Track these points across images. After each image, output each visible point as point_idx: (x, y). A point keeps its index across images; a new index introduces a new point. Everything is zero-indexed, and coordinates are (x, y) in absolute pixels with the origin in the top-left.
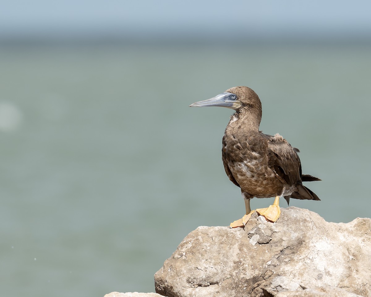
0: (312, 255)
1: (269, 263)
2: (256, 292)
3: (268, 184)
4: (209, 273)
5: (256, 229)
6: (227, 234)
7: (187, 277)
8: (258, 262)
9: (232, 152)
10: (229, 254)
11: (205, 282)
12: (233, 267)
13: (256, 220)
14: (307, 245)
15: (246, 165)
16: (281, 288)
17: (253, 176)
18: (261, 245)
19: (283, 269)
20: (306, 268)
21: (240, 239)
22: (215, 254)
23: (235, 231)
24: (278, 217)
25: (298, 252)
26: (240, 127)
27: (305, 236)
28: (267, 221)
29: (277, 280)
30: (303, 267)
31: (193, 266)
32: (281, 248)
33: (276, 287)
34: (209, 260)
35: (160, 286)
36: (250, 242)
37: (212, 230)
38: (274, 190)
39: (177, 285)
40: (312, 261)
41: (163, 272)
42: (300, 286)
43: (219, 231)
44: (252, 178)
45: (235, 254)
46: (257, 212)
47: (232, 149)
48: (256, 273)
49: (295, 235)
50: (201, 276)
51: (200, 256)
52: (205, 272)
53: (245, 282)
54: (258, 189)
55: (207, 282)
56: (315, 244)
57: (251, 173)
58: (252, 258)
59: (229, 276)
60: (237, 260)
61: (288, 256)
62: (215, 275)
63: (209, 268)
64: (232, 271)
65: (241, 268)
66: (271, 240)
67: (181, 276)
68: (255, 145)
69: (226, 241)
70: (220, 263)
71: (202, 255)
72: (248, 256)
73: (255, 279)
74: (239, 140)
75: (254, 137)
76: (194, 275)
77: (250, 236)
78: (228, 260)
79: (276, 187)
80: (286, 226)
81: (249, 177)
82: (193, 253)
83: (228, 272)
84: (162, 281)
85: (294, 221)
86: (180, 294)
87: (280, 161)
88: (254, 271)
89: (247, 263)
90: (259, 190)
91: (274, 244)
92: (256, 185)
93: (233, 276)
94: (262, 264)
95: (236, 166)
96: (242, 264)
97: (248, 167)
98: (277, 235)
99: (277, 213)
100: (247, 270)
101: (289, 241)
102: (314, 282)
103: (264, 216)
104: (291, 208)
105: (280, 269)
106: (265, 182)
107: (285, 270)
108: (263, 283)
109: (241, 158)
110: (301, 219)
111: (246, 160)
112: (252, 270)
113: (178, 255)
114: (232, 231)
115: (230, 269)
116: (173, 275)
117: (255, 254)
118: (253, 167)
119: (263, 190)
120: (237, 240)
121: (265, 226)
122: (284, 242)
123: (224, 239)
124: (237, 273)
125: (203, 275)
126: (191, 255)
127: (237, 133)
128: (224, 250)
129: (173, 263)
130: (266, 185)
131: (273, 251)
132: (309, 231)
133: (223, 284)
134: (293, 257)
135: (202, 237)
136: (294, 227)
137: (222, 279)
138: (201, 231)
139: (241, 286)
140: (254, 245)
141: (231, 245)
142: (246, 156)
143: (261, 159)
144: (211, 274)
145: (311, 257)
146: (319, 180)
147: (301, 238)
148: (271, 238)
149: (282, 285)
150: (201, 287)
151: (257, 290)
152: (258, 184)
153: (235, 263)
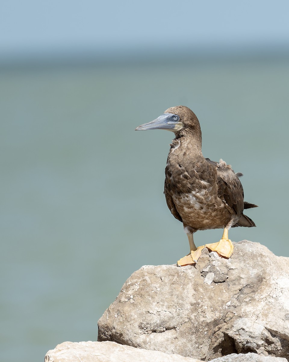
0: (274, 293)
1: (229, 303)
2: (217, 337)
3: (217, 215)
4: (163, 317)
5: (210, 266)
6: (178, 273)
7: (139, 323)
8: (217, 303)
9: (179, 182)
10: (184, 295)
11: (161, 327)
12: (191, 309)
13: (208, 256)
14: (268, 282)
15: (194, 196)
16: (243, 332)
17: (202, 208)
18: (216, 284)
19: (244, 310)
20: (270, 308)
21: (193, 278)
22: (167, 296)
23: (186, 270)
24: (231, 252)
25: (259, 291)
26: (185, 154)
27: (265, 273)
28: (221, 257)
29: (239, 322)
30: (267, 307)
31: (144, 310)
32: (239, 287)
33: (238, 330)
34: (161, 303)
35: (105, 333)
36: (205, 281)
37: (159, 269)
38: (221, 222)
39: (128, 332)
40: (277, 300)
41: (109, 318)
42: (266, 328)
43: (168, 270)
44: (200, 210)
45: (190, 295)
46: (207, 247)
47: (179, 179)
48: (216, 316)
49: (254, 272)
50: (155, 321)
51: (150, 299)
52: (159, 316)
53: (206, 326)
54: (206, 221)
55: (162, 328)
56: (277, 281)
57: (200, 204)
58: (210, 298)
59: (187, 320)
60: (194, 301)
61: (248, 295)
62: (171, 319)
63: (162, 311)
64: (190, 314)
65: (200, 310)
66: (228, 278)
67: (132, 322)
68: (203, 172)
69: (177, 281)
70: (174, 305)
71: (152, 298)
72: (205, 297)
73: (216, 322)
74: (185, 168)
75: (201, 163)
76: (146, 320)
77: (204, 274)
78: (184, 302)
79: (224, 218)
80: (243, 262)
81: (197, 209)
82: (142, 296)
83: (185, 315)
84: (107, 328)
85: (251, 256)
86: (131, 342)
87: (229, 189)
88: (214, 313)
89: (206, 304)
90: (207, 223)
91: (231, 283)
92: (203, 218)
93: (192, 319)
94: (222, 306)
95: (183, 198)
96: (200, 306)
97: (197, 198)
98: (234, 272)
99: (230, 247)
100: (207, 312)
101: (248, 278)
102: (282, 323)
103: (216, 252)
104: (243, 242)
105: (241, 309)
106: (213, 214)
107: (247, 311)
108: (224, 326)
109: (189, 188)
110: (257, 254)
111: (195, 190)
112: (212, 312)
113: (125, 299)
114: (182, 270)
115: (187, 312)
116: (121, 320)
117: (212, 295)
118: (203, 197)
119: (210, 223)
120: (189, 279)
121: (220, 263)
122: (242, 280)
123: (175, 278)
124: (195, 316)
125: (156, 320)
126: (139, 298)
127: (183, 160)
128: (178, 291)
129: (120, 308)
130: (215, 216)
131: (231, 290)
132: (268, 266)
133: (181, 329)
134: (254, 296)
135: (149, 278)
136: (251, 263)
137: (180, 324)
138: (147, 271)
139: (201, 330)
140: (209, 284)
141: (184, 285)
142: (194, 185)
143: (211, 188)
144: (166, 319)
145: (274, 296)
146: (256, 206)
147: (261, 274)
148: (227, 276)
149: (244, 327)
150: (155, 333)
151: (218, 335)
152: (206, 216)
153: (192, 305)
